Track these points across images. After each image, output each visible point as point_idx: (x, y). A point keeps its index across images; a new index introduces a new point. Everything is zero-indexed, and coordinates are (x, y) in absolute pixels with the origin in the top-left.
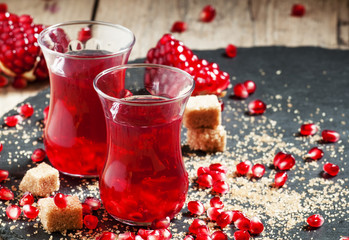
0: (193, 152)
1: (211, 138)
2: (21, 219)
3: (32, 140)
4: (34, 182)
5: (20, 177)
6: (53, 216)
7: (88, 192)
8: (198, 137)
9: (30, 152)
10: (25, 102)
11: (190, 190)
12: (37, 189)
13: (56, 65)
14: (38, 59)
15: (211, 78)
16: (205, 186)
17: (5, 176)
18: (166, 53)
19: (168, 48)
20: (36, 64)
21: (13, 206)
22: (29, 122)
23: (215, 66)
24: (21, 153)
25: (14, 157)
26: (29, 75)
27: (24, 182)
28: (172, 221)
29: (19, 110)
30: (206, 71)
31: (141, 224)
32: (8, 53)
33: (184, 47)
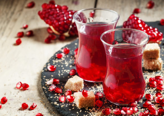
0: (146, 70)
1: (155, 64)
2: (66, 102)
3: (69, 65)
4: (71, 85)
5: (65, 82)
6: (81, 101)
7: (97, 89)
8: (149, 63)
9: (69, 71)
10: (65, 47)
11: (146, 88)
12: (74, 88)
13: (82, 29)
14: (71, 27)
15: (154, 35)
16: (153, 86)
17: (57, 82)
18: (133, 23)
19: (133, 21)
20: (70, 29)
21: (62, 96)
22: (68, 56)
23: (156, 29)
24: (64, 71)
25: (61, 73)
26: (67, 34)
27: (67, 85)
28: (138, 103)
29: (63, 51)
30: (152, 32)
31: (124, 105)
32: (57, 24)
33: (141, 20)
